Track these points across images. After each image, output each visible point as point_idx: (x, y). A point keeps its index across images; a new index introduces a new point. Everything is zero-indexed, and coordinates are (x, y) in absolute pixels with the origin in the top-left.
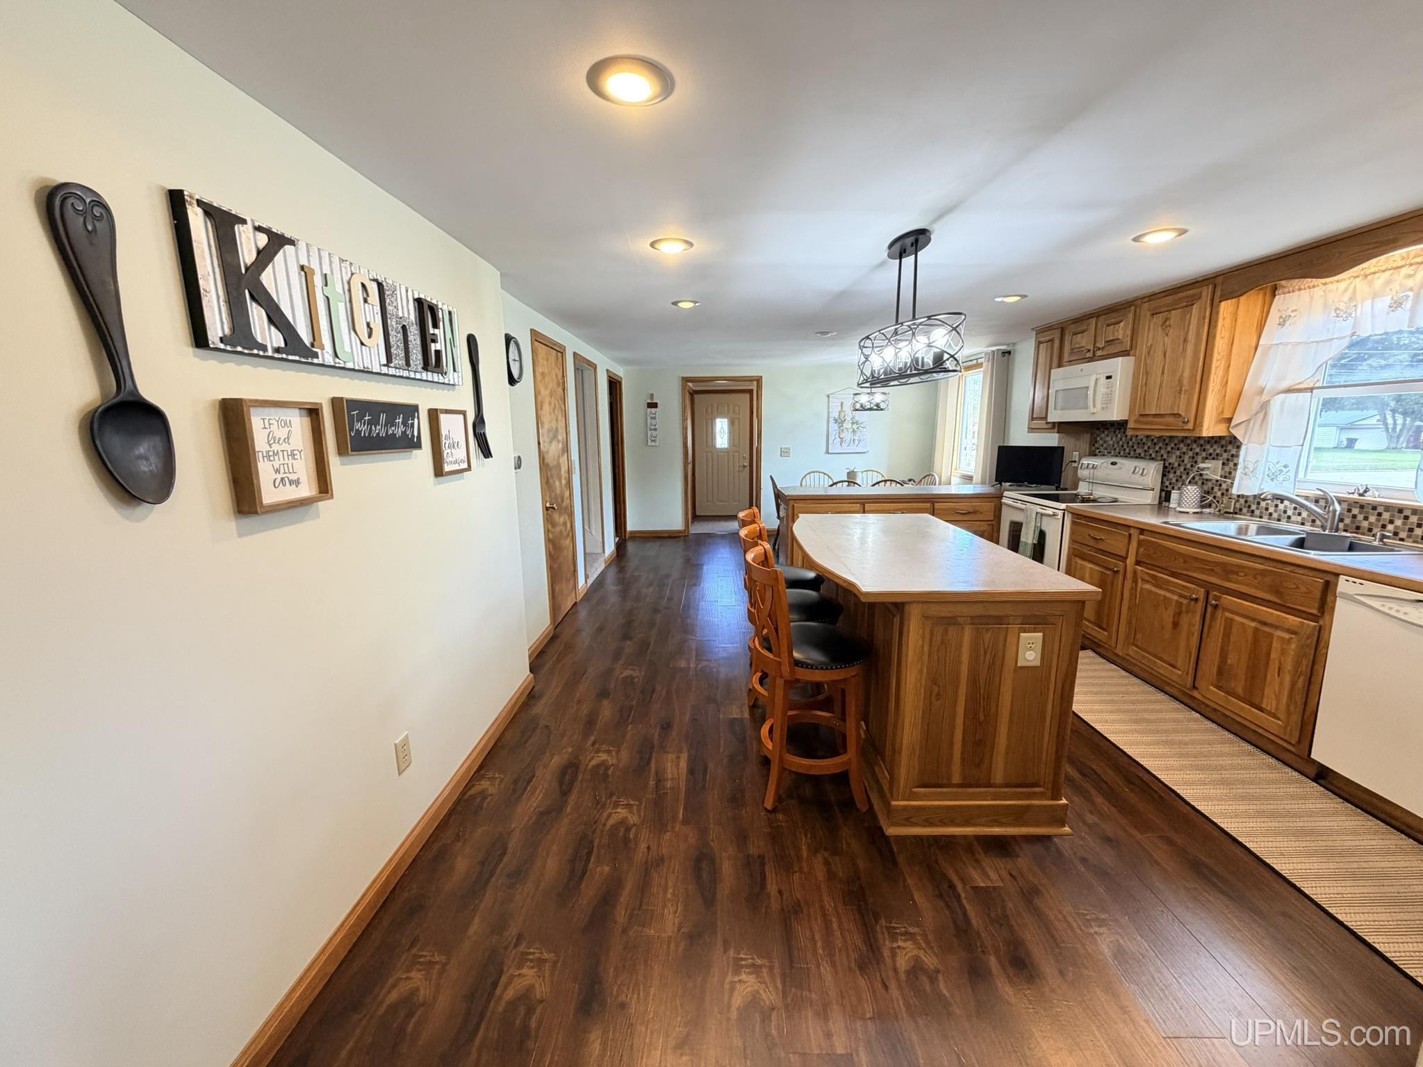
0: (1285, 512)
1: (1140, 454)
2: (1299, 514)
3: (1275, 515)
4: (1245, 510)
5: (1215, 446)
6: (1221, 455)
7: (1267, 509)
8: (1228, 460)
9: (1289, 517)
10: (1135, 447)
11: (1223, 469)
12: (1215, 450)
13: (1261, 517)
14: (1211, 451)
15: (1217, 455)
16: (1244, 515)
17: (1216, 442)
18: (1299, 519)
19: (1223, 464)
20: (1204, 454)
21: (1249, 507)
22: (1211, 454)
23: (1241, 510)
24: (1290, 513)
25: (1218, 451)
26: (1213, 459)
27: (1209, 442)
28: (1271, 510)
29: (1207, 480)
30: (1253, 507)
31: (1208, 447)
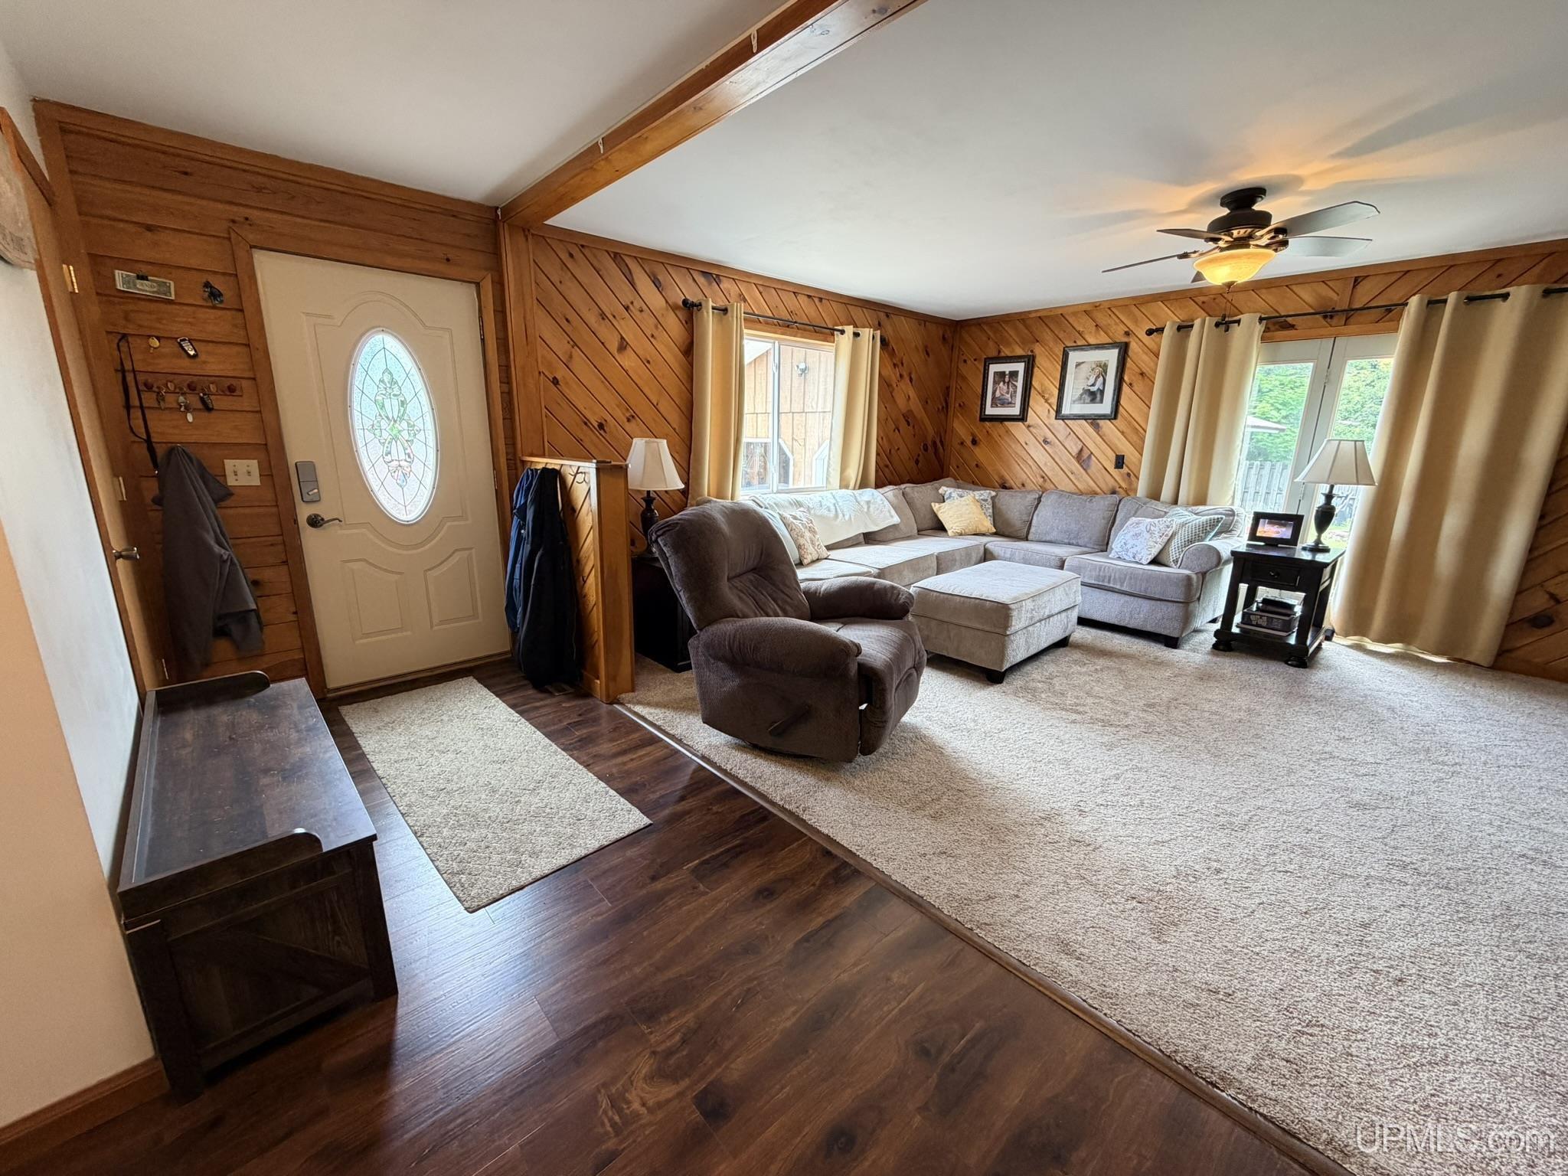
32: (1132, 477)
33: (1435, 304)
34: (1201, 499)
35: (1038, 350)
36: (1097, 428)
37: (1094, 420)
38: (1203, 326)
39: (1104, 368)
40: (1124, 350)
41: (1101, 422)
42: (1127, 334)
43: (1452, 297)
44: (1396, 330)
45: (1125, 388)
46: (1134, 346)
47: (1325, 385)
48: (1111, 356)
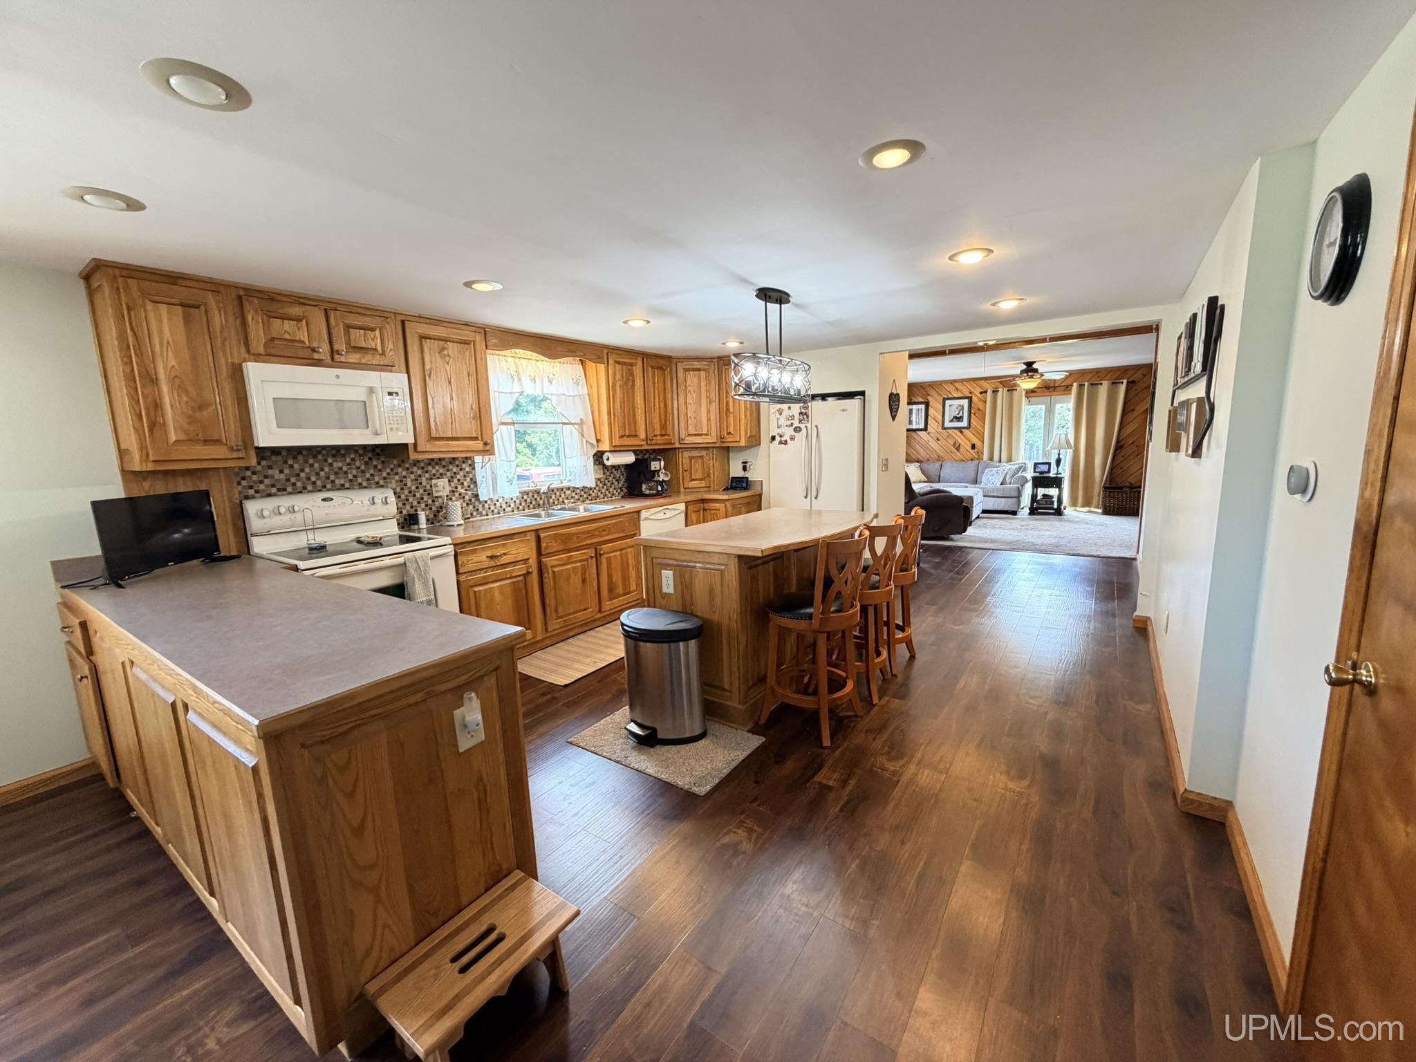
0: (501, 507)
1: (343, 485)
2: (510, 506)
3: (496, 511)
4: (475, 513)
5: (437, 468)
6: (446, 474)
7: (489, 508)
8: (452, 477)
9: (504, 510)
10: (332, 477)
11: (450, 485)
12: (438, 471)
13: (487, 515)
14: (434, 471)
15: (441, 474)
16: (476, 517)
17: (437, 464)
18: (510, 509)
19: (449, 481)
20: (427, 475)
21: (478, 510)
22: (434, 475)
23: (472, 514)
24: (504, 506)
25: (441, 471)
26: (438, 478)
27: (430, 464)
28: (492, 508)
29: (437, 497)
30: (481, 510)
31: (430, 468)
32: (980, 453)
33: (1081, 386)
34: (1010, 460)
35: (930, 398)
36: (961, 432)
37: (960, 429)
38: (1002, 392)
39: (962, 407)
40: (970, 399)
41: (963, 430)
42: (971, 393)
43: (1086, 383)
44: (1070, 394)
45: (972, 415)
46: (974, 399)
47: (1050, 412)
48: (965, 402)
